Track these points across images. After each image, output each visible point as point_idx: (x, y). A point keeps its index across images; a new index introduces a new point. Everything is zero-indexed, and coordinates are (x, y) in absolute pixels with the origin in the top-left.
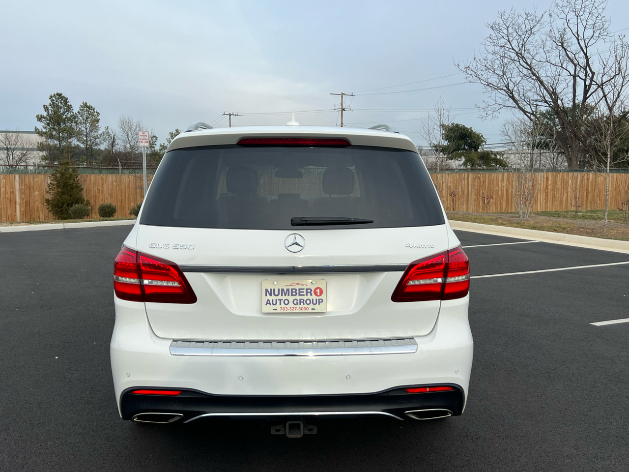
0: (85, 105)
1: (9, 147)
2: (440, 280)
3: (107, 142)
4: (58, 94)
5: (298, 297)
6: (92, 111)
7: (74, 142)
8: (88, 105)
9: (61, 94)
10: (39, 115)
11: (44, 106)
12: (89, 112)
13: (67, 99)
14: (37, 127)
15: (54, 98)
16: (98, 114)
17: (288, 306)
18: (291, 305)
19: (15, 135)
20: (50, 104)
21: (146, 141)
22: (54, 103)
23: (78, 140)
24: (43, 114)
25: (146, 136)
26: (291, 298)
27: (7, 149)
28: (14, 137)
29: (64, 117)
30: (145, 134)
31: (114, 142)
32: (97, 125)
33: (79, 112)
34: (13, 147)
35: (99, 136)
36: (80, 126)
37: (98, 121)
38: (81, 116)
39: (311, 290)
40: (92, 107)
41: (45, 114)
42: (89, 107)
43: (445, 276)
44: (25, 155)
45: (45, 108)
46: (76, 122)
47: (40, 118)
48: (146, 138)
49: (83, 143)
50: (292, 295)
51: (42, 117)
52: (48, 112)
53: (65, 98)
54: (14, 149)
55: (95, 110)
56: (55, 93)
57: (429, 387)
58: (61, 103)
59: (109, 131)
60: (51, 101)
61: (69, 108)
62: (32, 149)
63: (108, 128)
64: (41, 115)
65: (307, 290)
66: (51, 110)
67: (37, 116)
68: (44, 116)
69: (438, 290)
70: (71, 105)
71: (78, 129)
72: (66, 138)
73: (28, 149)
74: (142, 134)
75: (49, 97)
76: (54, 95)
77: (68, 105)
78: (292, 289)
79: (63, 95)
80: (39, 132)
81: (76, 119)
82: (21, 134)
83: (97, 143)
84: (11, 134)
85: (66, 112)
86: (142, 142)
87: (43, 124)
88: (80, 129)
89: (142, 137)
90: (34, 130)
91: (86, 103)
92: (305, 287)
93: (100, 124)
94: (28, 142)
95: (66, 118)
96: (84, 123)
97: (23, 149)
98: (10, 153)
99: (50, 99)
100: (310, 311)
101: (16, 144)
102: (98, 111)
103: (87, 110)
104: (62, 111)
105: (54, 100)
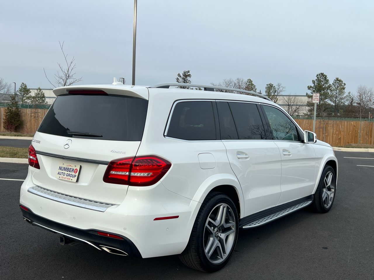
0: (337, 79)
1: (290, 104)
2: (127, 173)
3: (349, 101)
4: (321, 74)
5: (69, 173)
6: (341, 83)
7: (328, 101)
8: (339, 79)
9: (323, 74)
10: (309, 86)
11: (313, 80)
12: (339, 83)
13: (326, 76)
14: (308, 93)
15: (319, 76)
16: (345, 84)
17: (64, 176)
18: (65, 176)
19: (293, 97)
20: (316, 79)
21: (318, 99)
22: (318, 79)
23: (331, 100)
24: (311, 85)
25: (318, 96)
26: (66, 172)
27: (289, 105)
28: (293, 99)
29: (324, 86)
30: (317, 95)
31: (352, 101)
32: (343, 91)
33: (333, 84)
34: (292, 104)
35: (344, 98)
36: (333, 92)
37: (344, 89)
38: (334, 86)
39: (74, 170)
40: (341, 80)
41: (313, 85)
42: (340, 81)
43: (130, 171)
44: (298, 108)
45: (313, 82)
46: (330, 90)
47: (309, 88)
48: (317, 97)
49: (333, 102)
50: (67, 171)
51: (311, 87)
52: (315, 84)
53: (325, 76)
54: (293, 105)
55: (343, 83)
56: (320, 73)
57: (109, 234)
58: (323, 79)
59: (351, 95)
60: (317, 78)
61: (327, 81)
62: (302, 106)
63: (350, 93)
64: (310, 86)
65: (73, 169)
66: (317, 83)
67: (308, 87)
68: (311, 86)
69: (127, 179)
70: (328, 80)
71: (331, 94)
72: (323, 99)
73: (300, 106)
74: (315, 95)
75: (316, 75)
76: (319, 74)
77: (327, 80)
78: (68, 168)
79: (324, 74)
80: (308, 95)
81: (331, 88)
82: (297, 97)
83: (342, 102)
84: (291, 97)
85: (325, 84)
86: (314, 100)
87: (311, 91)
88: (333, 93)
89: (315, 97)
90: (305, 95)
91: (338, 78)
92: (72, 168)
93: (345, 90)
94: (300, 101)
95: (325, 87)
96: (335, 90)
97: (297, 105)
98: (290, 107)
99: (316, 76)
100: (70, 180)
101: (294, 103)
102: (345, 83)
103: (338, 82)
104: (323, 83)
105: (319, 77)
